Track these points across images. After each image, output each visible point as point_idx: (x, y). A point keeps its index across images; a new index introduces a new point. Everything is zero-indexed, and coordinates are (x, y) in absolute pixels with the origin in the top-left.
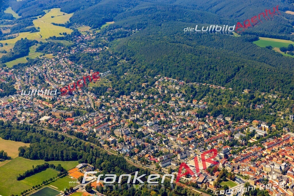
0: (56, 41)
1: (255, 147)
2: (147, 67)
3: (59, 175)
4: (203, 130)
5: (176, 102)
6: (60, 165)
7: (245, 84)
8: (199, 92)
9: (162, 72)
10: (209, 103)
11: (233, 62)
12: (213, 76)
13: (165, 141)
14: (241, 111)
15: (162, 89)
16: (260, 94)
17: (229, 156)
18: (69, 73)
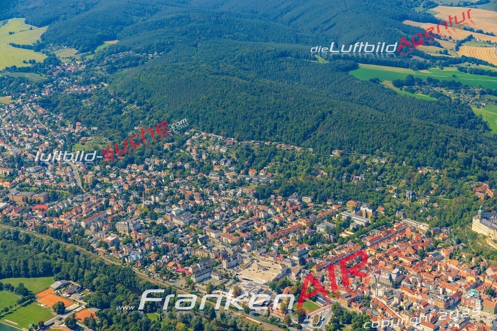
0: (16, 75)
1: (350, 245)
2: (172, 117)
3: (20, 302)
4: (265, 218)
5: (221, 174)
6: (21, 285)
7: (335, 142)
8: (259, 156)
9: (197, 124)
10: (276, 174)
11: (314, 105)
12: (282, 128)
13: (201, 240)
14: (328, 186)
15: (197, 152)
16: (358, 158)
17: (307, 260)
18: (40, 129)
